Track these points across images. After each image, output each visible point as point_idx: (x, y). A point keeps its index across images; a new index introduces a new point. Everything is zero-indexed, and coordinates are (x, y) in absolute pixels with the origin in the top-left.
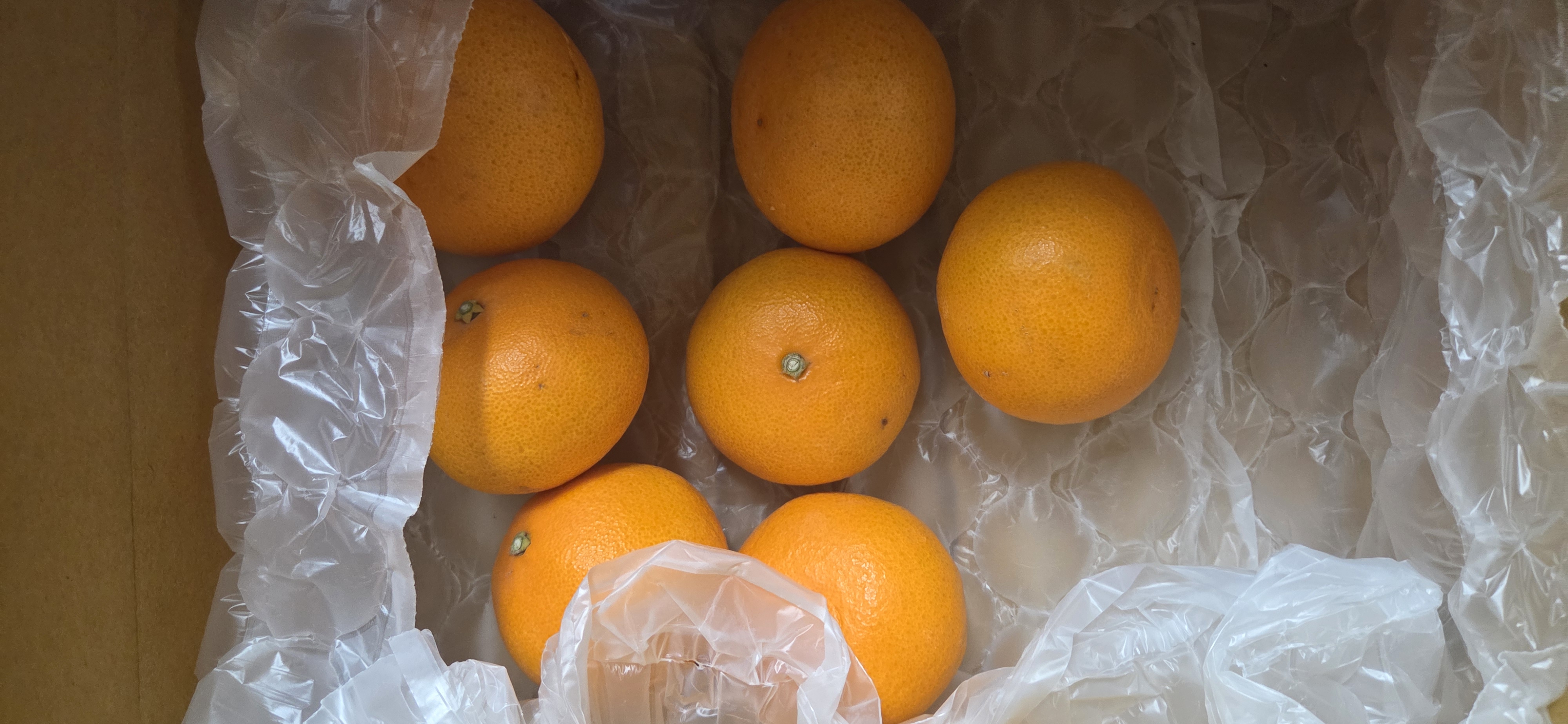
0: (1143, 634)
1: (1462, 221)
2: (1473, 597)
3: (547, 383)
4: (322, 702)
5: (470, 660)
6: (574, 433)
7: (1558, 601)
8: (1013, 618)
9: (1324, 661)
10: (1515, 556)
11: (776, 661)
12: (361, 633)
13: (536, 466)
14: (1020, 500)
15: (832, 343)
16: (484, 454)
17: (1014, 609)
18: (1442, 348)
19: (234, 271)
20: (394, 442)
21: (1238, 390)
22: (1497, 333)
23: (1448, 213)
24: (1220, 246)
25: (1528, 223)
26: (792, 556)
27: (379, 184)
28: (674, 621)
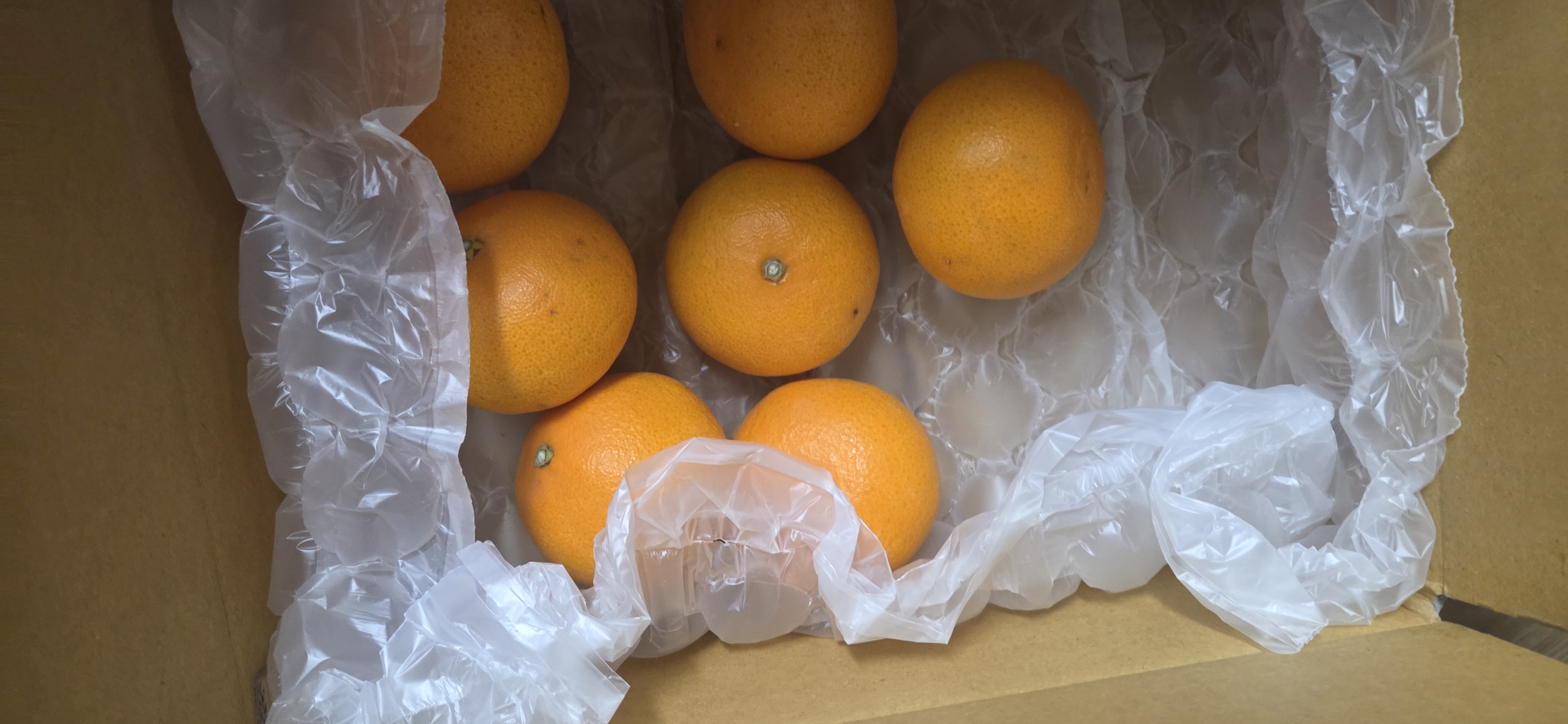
0: (1097, 470)
1: (1345, 96)
2: (1361, 410)
3: (558, 310)
4: (405, 615)
5: (530, 563)
6: (586, 352)
7: (1429, 405)
8: (973, 470)
9: (1245, 475)
10: (1393, 374)
11: (791, 531)
12: (423, 551)
13: (555, 385)
14: (973, 367)
15: (806, 246)
16: (505, 379)
17: (973, 462)
18: (1331, 206)
19: (246, 232)
20: (433, 379)
21: (1150, 251)
22: (1376, 191)
23: (1333, 89)
24: (1129, 123)
25: (1399, 94)
26: (787, 439)
27: (388, 140)
28: (701, 508)
